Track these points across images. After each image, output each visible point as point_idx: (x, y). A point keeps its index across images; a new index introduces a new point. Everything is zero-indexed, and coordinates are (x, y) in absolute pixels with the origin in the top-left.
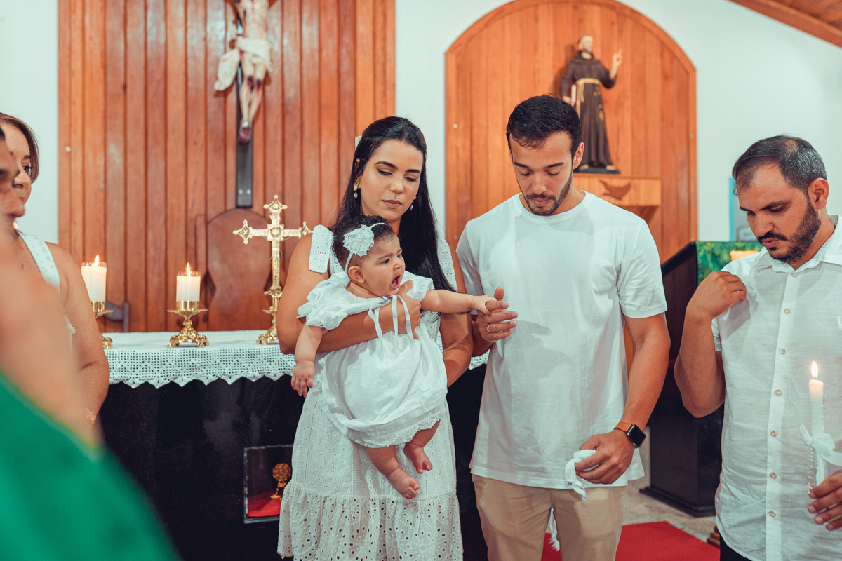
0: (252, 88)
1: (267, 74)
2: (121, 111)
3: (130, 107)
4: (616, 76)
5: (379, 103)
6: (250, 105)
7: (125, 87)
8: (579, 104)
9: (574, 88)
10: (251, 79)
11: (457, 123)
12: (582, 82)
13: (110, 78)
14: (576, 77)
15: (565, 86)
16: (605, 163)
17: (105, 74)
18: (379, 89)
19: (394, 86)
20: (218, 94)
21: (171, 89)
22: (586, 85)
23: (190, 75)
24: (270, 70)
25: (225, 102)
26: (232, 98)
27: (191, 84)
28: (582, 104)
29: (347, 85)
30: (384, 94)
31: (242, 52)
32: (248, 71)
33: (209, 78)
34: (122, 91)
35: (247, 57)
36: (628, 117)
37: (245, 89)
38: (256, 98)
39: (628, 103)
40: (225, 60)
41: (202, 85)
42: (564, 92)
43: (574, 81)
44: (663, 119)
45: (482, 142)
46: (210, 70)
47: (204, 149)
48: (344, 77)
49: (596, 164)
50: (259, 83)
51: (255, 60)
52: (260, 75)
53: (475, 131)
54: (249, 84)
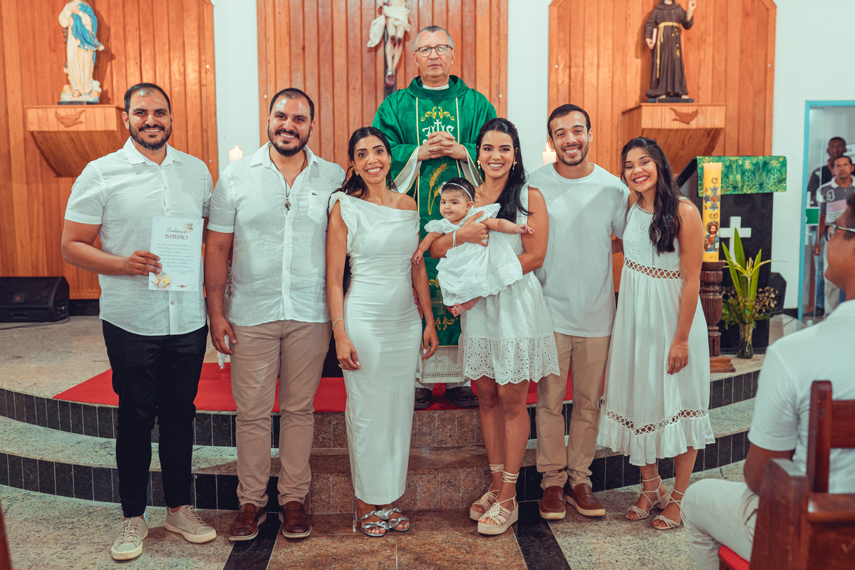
0: (395, 45)
1: (406, 33)
2: (302, 67)
3: (308, 62)
4: (692, 18)
5: (494, 50)
6: (393, 58)
7: (304, 48)
8: (659, 44)
9: (655, 30)
10: (393, 38)
11: (557, 64)
12: (662, 25)
13: (293, 42)
14: (658, 20)
15: (649, 28)
16: (680, 93)
17: (290, 40)
18: (494, 39)
19: (506, 36)
20: (370, 50)
21: (337, 49)
22: (665, 27)
23: (350, 35)
24: (408, 30)
25: (376, 55)
26: (381, 52)
27: (350, 43)
28: (661, 44)
29: (469, 38)
30: (498, 43)
31: (387, 18)
32: (391, 32)
33: (364, 38)
34: (302, 52)
35: (390, 21)
36: (709, 52)
37: (389, 45)
38: (398, 52)
39: (710, 39)
40: (375, 24)
41: (359, 43)
42: (647, 35)
43: (656, 24)
44: (742, 52)
45: (579, 78)
46: (364, 32)
47: (360, 93)
48: (466, 31)
49: (672, 94)
50: (399, 41)
51: (397, 23)
52: (400, 35)
53: (572, 70)
54: (392, 43)
